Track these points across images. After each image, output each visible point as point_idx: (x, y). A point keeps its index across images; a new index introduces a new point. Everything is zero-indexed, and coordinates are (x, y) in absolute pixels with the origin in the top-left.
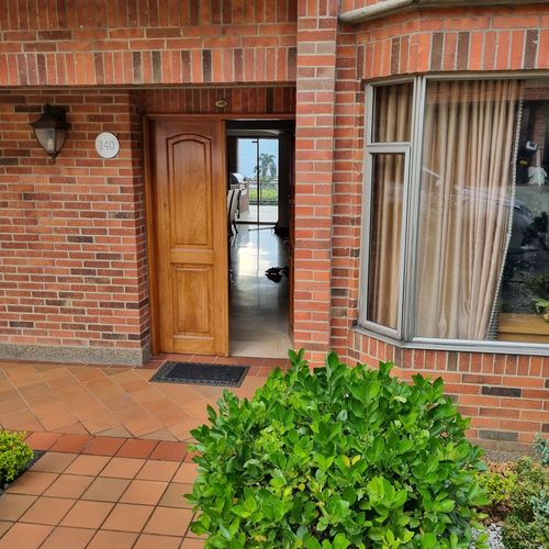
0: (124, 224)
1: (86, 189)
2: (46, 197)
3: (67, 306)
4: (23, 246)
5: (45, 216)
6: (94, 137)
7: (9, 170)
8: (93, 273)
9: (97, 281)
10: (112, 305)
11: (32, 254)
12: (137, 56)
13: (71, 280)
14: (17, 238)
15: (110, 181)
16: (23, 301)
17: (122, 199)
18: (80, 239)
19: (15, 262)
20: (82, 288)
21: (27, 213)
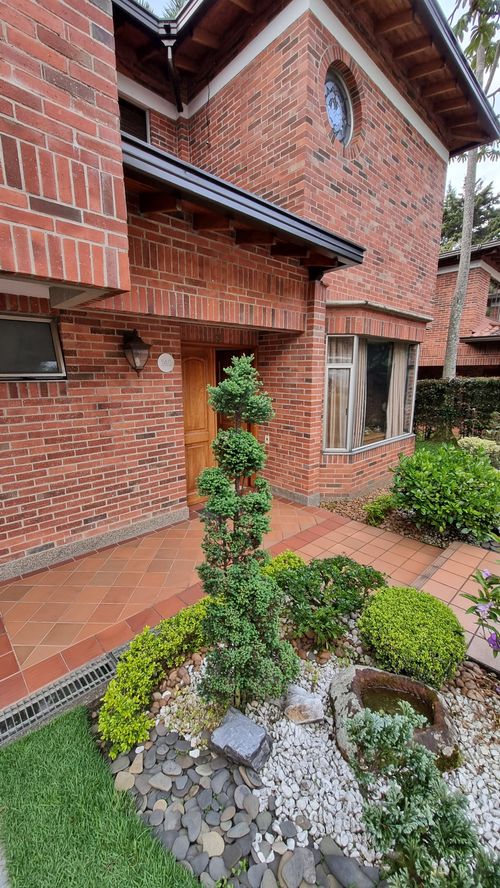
0: (177, 420)
1: (151, 396)
2: (119, 405)
3: (135, 492)
4: (98, 450)
5: (117, 421)
6: (157, 356)
7: (84, 385)
8: (155, 460)
9: (159, 465)
10: (169, 481)
11: (106, 455)
12: (242, 305)
13: (139, 469)
14: (91, 444)
15: (167, 389)
16: (97, 498)
17: (175, 401)
18: (146, 436)
19: (90, 465)
20: (148, 474)
21: (101, 421)
